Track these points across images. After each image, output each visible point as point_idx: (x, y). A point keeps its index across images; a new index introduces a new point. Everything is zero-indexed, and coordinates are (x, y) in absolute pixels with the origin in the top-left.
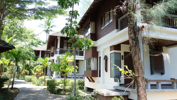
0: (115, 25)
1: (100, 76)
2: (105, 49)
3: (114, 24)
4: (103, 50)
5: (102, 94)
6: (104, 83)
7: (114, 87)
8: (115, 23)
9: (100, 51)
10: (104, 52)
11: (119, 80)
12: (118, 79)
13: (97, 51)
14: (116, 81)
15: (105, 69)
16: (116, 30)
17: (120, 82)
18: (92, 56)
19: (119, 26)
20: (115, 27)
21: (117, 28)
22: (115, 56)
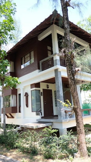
0: (37, 66)
1: (20, 112)
2: (25, 87)
3: (35, 65)
4: (23, 87)
5: (31, 128)
6: (24, 117)
7: (37, 120)
8: (37, 64)
9: (19, 88)
10: (24, 89)
11: (40, 114)
12: (40, 112)
13: (16, 89)
14: (37, 114)
15: (26, 105)
16: (38, 71)
17: (42, 115)
18: (12, 93)
19: (41, 67)
20: (37, 67)
21: (39, 69)
22: (36, 93)
